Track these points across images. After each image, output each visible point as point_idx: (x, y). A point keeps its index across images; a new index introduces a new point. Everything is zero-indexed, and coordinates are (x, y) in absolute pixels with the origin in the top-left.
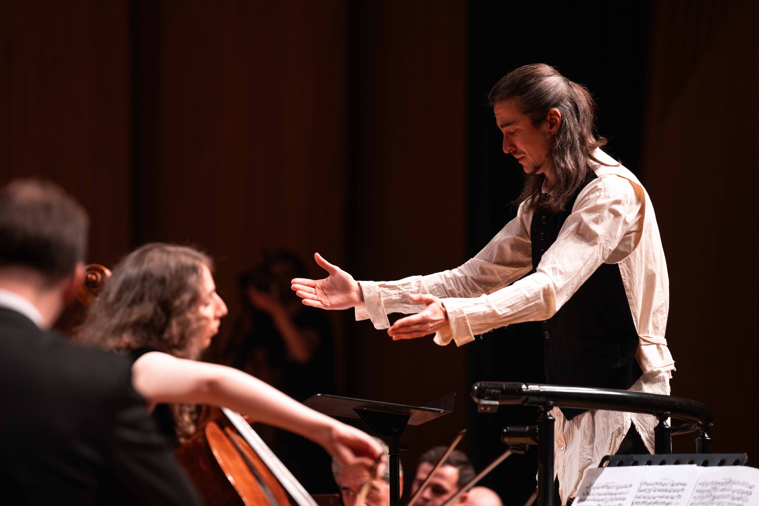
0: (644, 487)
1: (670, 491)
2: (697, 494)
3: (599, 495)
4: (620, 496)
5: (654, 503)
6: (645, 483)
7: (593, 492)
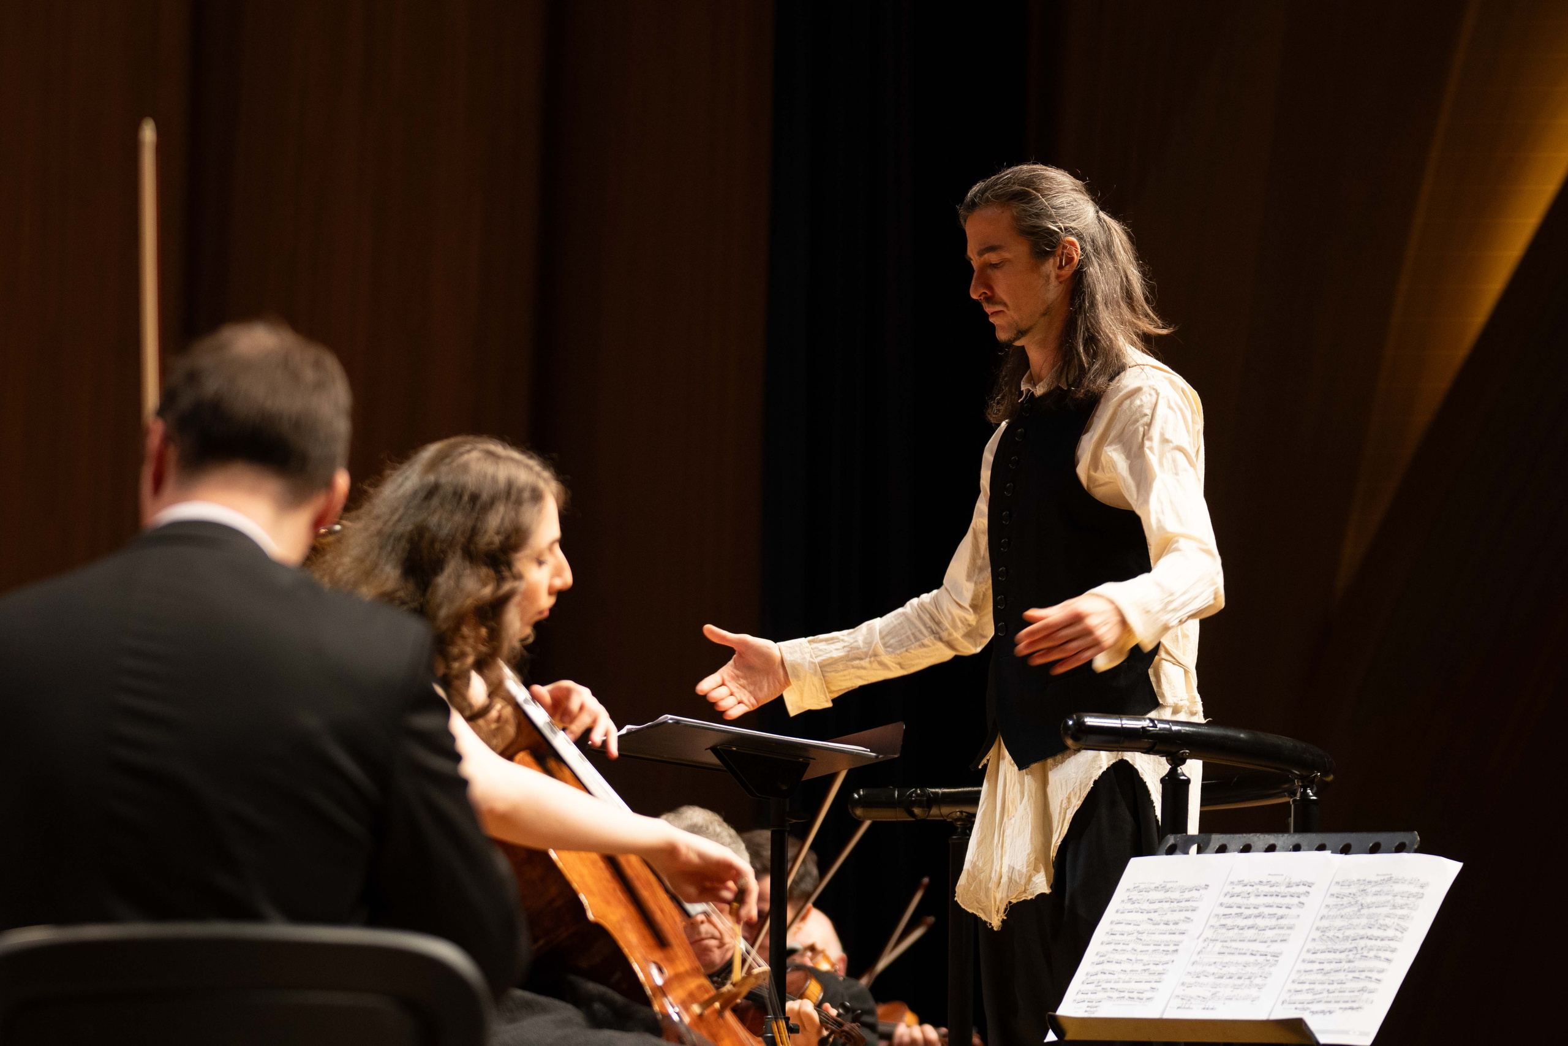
0: (1239, 889)
1: (1285, 896)
2: (1332, 901)
3: (1150, 903)
4: (1188, 904)
5: (1256, 917)
6: (1240, 882)
7: (1141, 897)
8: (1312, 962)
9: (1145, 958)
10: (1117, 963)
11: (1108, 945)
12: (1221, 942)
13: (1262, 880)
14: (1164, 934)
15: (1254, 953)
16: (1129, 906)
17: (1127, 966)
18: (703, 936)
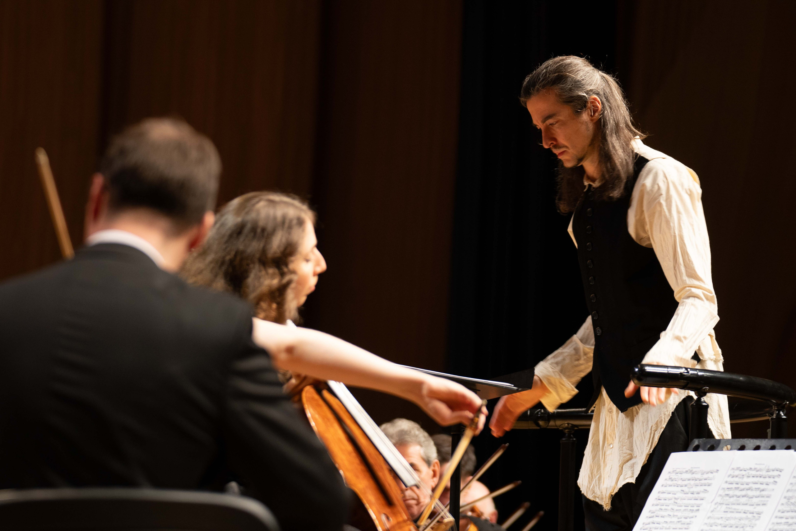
0: (737, 473)
1: (765, 477)
3: (683, 481)
4: (706, 481)
5: (747, 490)
6: (738, 469)
7: (676, 477)
8: (782, 518)
9: (679, 514)
10: (662, 517)
11: (656, 506)
12: (726, 505)
13: (751, 467)
14: (691, 499)
15: (746, 512)
16: (670, 482)
17: (668, 519)
18: (408, 498)
